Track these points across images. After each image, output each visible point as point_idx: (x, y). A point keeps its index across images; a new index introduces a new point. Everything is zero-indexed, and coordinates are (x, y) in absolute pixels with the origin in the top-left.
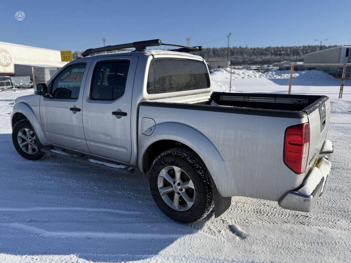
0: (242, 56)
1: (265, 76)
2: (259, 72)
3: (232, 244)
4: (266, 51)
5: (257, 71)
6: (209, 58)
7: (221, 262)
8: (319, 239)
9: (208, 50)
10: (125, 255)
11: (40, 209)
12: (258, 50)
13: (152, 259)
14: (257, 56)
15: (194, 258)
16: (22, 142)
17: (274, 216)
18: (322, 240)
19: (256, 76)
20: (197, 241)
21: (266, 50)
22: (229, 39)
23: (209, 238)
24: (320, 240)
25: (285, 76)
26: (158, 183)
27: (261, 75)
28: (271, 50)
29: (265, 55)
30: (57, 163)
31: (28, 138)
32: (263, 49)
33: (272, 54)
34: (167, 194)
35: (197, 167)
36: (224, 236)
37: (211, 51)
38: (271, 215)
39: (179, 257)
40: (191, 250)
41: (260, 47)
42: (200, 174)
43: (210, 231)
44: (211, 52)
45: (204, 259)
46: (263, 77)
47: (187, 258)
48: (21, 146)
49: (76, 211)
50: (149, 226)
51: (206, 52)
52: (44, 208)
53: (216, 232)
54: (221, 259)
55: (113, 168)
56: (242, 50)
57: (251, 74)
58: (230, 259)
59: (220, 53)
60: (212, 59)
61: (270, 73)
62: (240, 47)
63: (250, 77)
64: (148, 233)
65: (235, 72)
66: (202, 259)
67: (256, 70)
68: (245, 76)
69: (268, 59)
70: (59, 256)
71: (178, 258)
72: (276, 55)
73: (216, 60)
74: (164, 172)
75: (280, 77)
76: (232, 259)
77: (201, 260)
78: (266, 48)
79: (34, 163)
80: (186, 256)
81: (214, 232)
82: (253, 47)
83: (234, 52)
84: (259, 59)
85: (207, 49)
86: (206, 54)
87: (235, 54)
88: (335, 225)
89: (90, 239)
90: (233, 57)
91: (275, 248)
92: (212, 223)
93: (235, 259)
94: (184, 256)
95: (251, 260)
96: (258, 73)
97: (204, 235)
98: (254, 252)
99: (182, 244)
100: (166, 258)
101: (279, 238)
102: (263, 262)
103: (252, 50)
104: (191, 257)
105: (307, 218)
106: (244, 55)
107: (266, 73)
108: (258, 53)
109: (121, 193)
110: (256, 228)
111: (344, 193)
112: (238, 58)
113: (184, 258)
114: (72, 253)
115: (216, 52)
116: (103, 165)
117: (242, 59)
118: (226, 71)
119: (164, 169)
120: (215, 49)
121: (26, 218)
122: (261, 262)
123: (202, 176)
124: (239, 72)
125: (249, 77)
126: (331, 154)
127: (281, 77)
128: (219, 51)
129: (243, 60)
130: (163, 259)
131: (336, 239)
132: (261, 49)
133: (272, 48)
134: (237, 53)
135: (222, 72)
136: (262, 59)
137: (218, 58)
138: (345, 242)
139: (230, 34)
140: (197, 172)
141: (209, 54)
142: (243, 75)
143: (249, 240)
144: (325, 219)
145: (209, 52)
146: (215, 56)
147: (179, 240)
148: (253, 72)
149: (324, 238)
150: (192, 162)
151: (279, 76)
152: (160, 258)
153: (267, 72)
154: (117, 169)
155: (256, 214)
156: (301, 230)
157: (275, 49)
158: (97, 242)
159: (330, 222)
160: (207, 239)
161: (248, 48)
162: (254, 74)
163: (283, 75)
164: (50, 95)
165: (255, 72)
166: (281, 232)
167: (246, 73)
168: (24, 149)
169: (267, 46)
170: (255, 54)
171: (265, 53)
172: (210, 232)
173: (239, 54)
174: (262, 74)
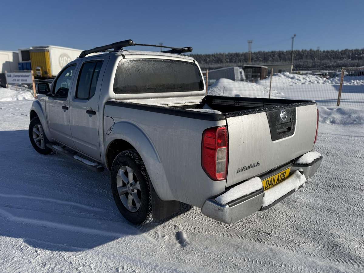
0: (312, 60)
1: (330, 82)
2: (324, 77)
3: (168, 250)
4: (342, 55)
5: (322, 76)
6: (274, 62)
7: (145, 265)
8: (265, 258)
9: (273, 54)
10: (63, 245)
11: (21, 196)
12: (332, 52)
13: (84, 252)
14: (331, 60)
15: (121, 257)
16: (36, 137)
17: (234, 229)
18: (267, 259)
19: (319, 82)
20: (136, 242)
21: (342, 52)
22: (293, 40)
23: (149, 241)
24: (265, 260)
25: (355, 83)
26: (117, 182)
27: (325, 81)
28: (349, 53)
29: (341, 58)
30: (62, 159)
31: (41, 134)
32: (339, 52)
33: (349, 57)
34: (125, 194)
35: (143, 168)
36: (165, 242)
37: (276, 54)
38: (231, 228)
39: (108, 254)
40: (124, 250)
41: (335, 50)
42: (144, 175)
43: (155, 234)
44: (276, 56)
45: (130, 260)
46: (327, 83)
47: (115, 256)
48: (35, 140)
49: (49, 202)
50: (100, 223)
51: (270, 56)
52: (23, 196)
53: (160, 236)
54: (145, 262)
55: (87, 165)
56: (313, 53)
57: (313, 80)
58: (154, 264)
59: (286, 57)
60: (276, 63)
61: (337, 79)
62: (311, 50)
63: (312, 83)
64: (95, 228)
65: (295, 77)
66: (129, 259)
67: (320, 75)
68: (306, 82)
69: (344, 63)
70: (10, 238)
71: (107, 256)
72: (353, 58)
73: (281, 64)
74: (120, 171)
75: (348, 84)
76: (157, 264)
77: (127, 260)
78: (342, 51)
79: (44, 157)
80: (115, 254)
81: (158, 236)
82: (326, 50)
83: (303, 55)
84: (332, 63)
85: (272, 52)
86: (270, 57)
87: (304, 58)
88: (298, 247)
89: (44, 227)
90: (302, 60)
91: (210, 261)
92: (164, 227)
93: (159, 264)
94: (113, 255)
95: (174, 268)
96: (323, 79)
97: (145, 238)
98: (185, 261)
99: (120, 243)
100: (97, 254)
101: (221, 252)
102: (185, 272)
103: (324, 54)
104: (119, 256)
105: (268, 236)
106: (315, 59)
107: (331, 79)
108: (332, 56)
109: (98, 190)
110: (203, 238)
111: (336, 215)
112: (307, 62)
113: (112, 256)
114: (21, 237)
115: (282, 56)
116: (81, 161)
117: (312, 63)
118: (284, 75)
119: (121, 169)
120: (281, 52)
121: (6, 203)
122: (183, 271)
123: (146, 178)
124: (299, 77)
125: (310, 83)
126: (309, 167)
127: (350, 84)
128: (285, 54)
129: (314, 64)
130: (94, 254)
131: (284, 261)
132: (336, 51)
133: (350, 51)
134: (307, 56)
135: (280, 76)
136: (336, 63)
137: (284, 62)
138: (294, 266)
139: (295, 35)
140: (141, 173)
141: (274, 57)
142: (303, 81)
143: (188, 249)
144: (289, 239)
145: (274, 56)
146: (280, 60)
147: (120, 239)
148: (316, 77)
149: (270, 258)
150: (139, 163)
151: (348, 82)
152: (91, 252)
153: (333, 78)
154: (89, 166)
155: (216, 225)
156: (249, 247)
157: (354, 52)
158: (48, 231)
159: (292, 243)
160: (146, 242)
161: (320, 50)
162: (317, 79)
163: (352, 81)
164: (53, 94)
165: (319, 78)
166: (227, 245)
167: (307, 79)
168: (37, 144)
169: (344, 49)
170: (329, 58)
171: (341, 56)
172: (154, 236)
173: (309, 57)
174: (327, 80)
